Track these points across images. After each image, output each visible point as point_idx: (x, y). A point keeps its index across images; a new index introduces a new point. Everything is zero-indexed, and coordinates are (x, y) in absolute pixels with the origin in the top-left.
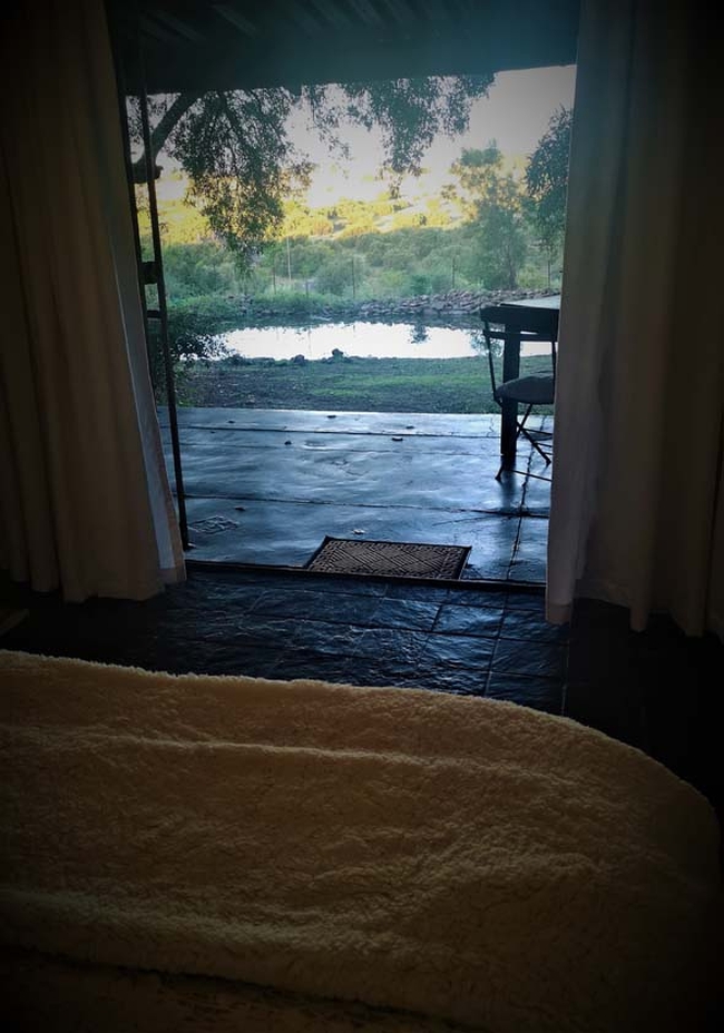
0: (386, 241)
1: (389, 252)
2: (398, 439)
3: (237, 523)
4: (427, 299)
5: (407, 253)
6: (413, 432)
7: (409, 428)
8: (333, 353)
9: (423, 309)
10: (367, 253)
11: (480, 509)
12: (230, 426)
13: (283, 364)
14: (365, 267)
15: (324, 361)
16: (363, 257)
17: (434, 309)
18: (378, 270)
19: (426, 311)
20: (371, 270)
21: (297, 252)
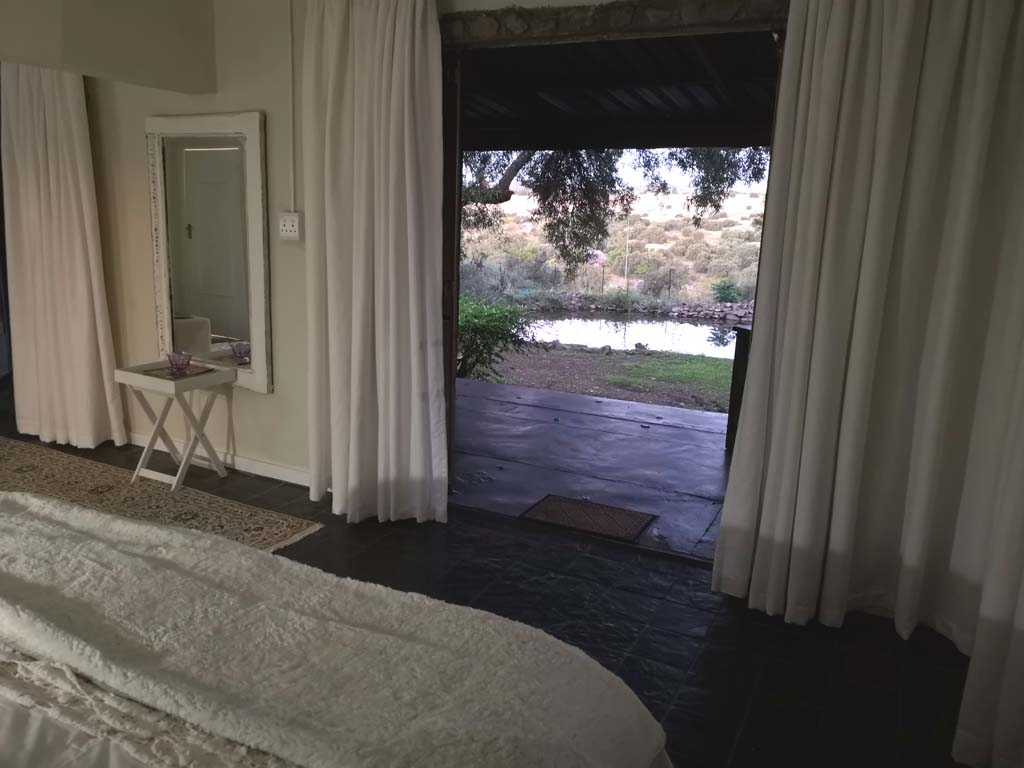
0: (713, 252)
1: (714, 262)
2: (646, 426)
3: (494, 478)
4: (731, 307)
5: (729, 263)
6: (660, 422)
7: (659, 418)
8: (636, 346)
9: (725, 315)
10: (694, 261)
11: (691, 492)
12: (517, 401)
13: (593, 351)
14: (692, 273)
15: (627, 352)
16: (690, 264)
17: (736, 315)
18: (702, 276)
19: (728, 317)
20: (697, 275)
21: (634, 258)
